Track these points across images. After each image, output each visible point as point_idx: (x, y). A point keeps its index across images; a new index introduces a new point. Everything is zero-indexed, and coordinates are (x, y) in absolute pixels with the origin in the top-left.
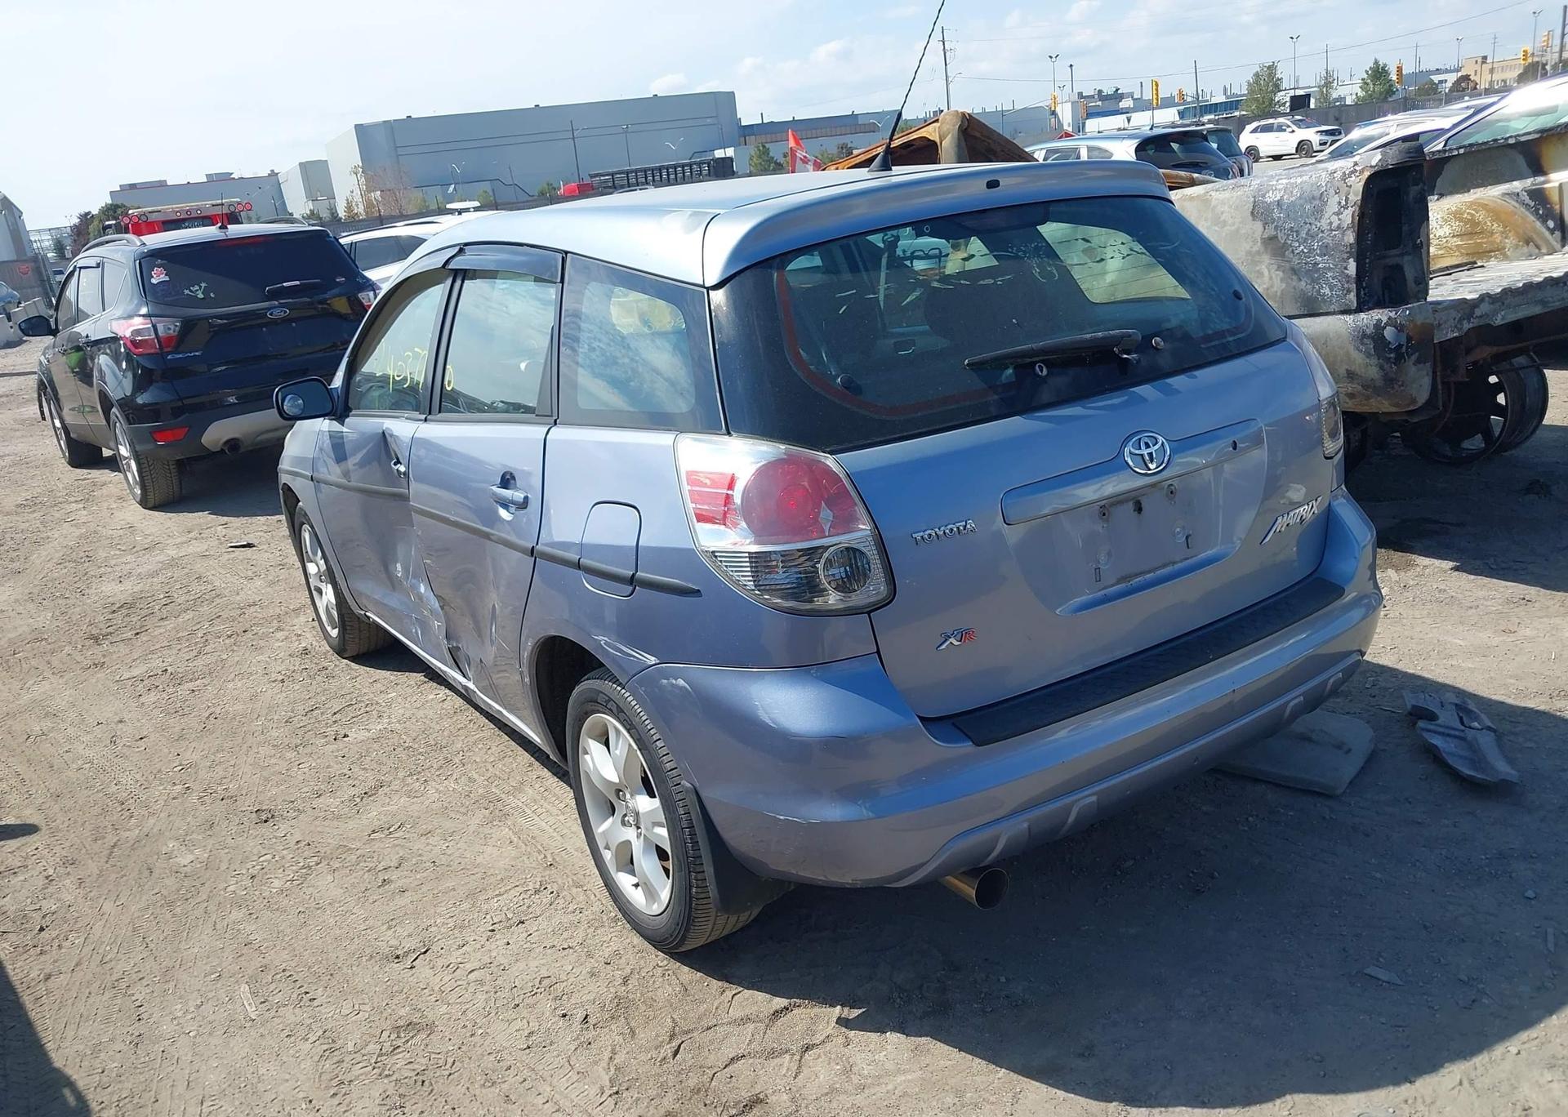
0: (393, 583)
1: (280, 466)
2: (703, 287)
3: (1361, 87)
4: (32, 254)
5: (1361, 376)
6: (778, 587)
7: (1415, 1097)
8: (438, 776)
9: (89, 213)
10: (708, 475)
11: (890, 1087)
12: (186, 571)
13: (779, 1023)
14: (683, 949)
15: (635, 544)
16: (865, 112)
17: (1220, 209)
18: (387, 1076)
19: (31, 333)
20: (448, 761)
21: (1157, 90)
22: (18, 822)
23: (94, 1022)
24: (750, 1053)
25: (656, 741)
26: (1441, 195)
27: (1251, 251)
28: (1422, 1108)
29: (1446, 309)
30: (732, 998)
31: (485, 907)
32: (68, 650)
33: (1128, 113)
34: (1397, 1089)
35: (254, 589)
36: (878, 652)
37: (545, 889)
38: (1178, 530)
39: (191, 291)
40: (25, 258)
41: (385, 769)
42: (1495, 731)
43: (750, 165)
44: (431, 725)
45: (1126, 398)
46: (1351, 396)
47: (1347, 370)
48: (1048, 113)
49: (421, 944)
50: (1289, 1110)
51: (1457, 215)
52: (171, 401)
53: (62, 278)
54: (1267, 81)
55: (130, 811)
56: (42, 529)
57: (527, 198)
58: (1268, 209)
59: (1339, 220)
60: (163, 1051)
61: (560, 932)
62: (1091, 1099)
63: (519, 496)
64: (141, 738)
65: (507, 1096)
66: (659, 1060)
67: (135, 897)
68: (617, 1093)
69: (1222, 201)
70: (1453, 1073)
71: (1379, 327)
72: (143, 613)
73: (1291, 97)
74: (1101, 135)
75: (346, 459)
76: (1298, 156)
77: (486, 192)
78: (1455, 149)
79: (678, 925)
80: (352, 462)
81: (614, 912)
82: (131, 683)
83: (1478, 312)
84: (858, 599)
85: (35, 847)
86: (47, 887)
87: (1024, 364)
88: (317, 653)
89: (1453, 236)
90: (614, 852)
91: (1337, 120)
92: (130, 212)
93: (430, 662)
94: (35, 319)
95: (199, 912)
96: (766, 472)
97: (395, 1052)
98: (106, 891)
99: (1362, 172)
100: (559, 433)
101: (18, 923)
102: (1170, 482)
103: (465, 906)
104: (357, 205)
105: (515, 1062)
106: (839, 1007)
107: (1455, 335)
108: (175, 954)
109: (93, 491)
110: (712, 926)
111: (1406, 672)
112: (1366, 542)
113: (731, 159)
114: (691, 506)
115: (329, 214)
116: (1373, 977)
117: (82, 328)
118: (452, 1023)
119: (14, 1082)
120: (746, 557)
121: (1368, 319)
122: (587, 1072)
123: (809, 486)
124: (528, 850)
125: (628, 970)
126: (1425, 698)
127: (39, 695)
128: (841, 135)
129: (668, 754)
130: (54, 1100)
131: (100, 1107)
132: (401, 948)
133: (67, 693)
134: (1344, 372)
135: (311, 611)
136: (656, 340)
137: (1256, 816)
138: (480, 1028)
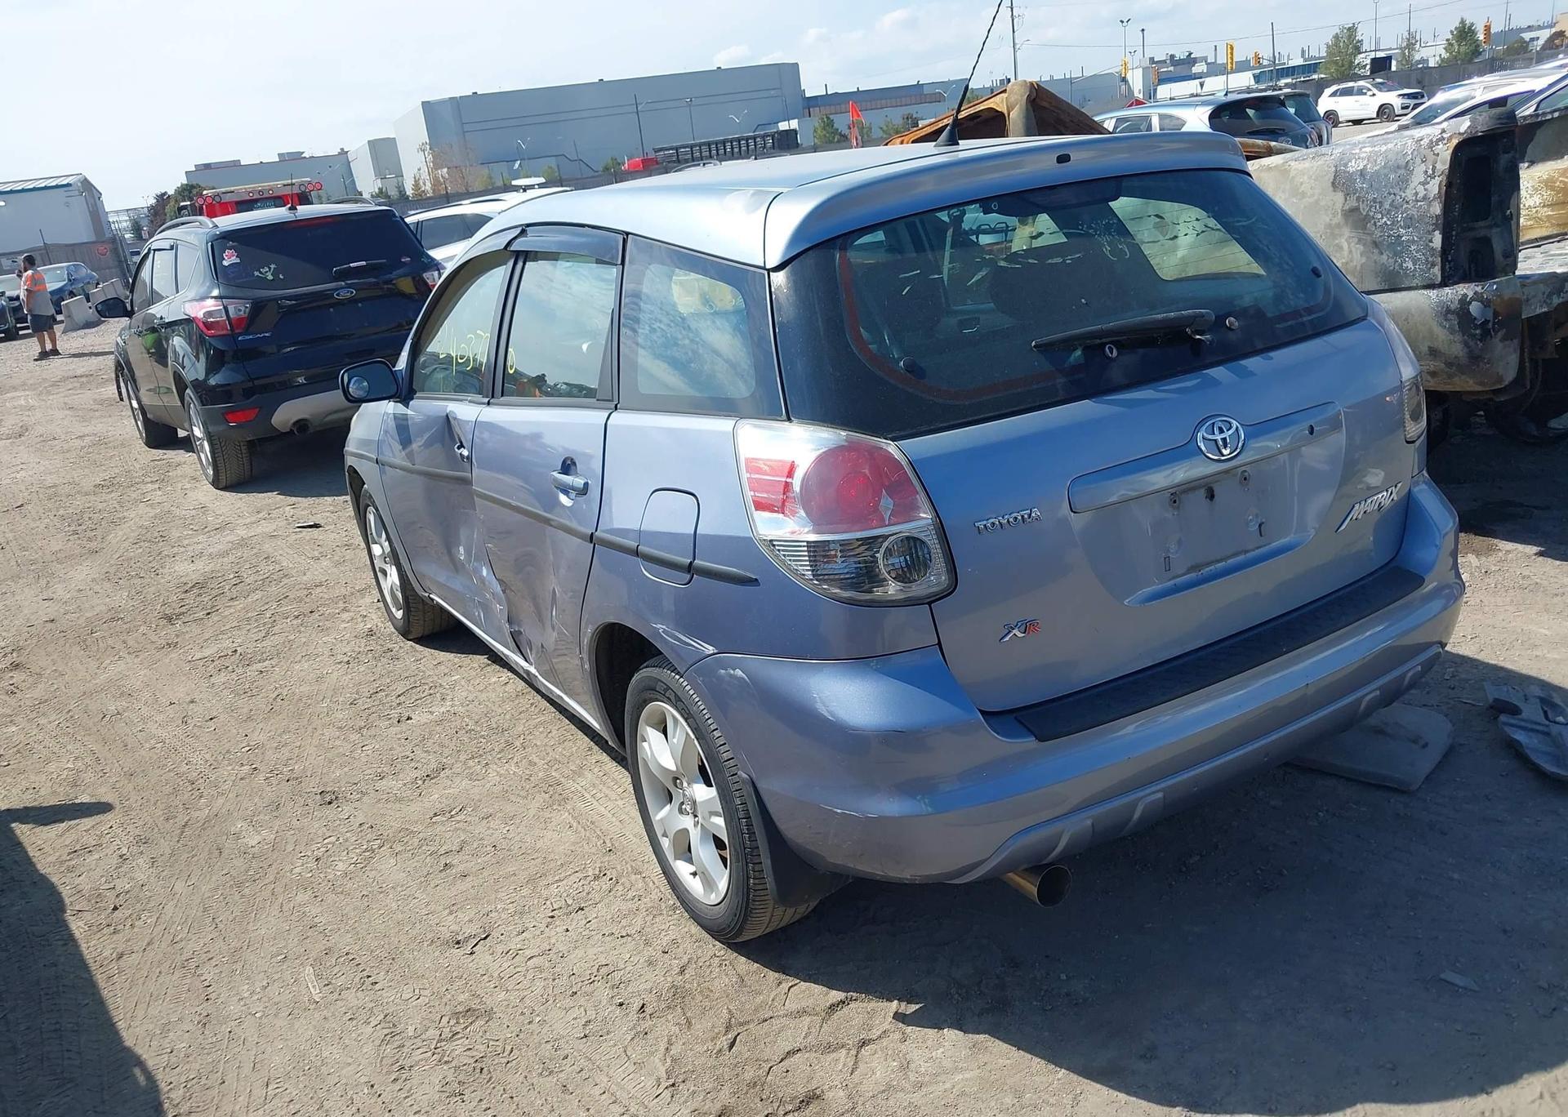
0: (456, 567)
1: (346, 448)
2: (764, 268)
3: (1445, 49)
4: (110, 235)
5: (1444, 354)
6: (837, 577)
7: (1493, 1110)
8: (499, 759)
9: (166, 193)
10: (765, 462)
11: (948, 1085)
12: (255, 551)
13: (835, 1017)
14: (739, 940)
15: (693, 531)
16: (931, 82)
17: (1299, 180)
18: (446, 1062)
19: (108, 314)
20: (509, 744)
21: (1232, 54)
22: (93, 801)
23: (163, 1001)
24: (806, 1047)
25: (714, 730)
26: (1533, 162)
27: (1330, 225)
29: (1535, 283)
30: (789, 990)
31: (545, 893)
32: (143, 629)
33: (1201, 78)
34: (1473, 1101)
35: (319, 571)
36: (939, 644)
37: (604, 875)
38: (1251, 517)
39: (261, 273)
40: (104, 239)
41: (447, 752)
43: (814, 137)
44: (493, 708)
45: (1198, 380)
46: (1433, 374)
47: (1431, 347)
48: (1118, 80)
49: (482, 929)
51: (1549, 184)
52: (245, 381)
53: (137, 259)
54: (1347, 43)
55: (200, 791)
56: (118, 508)
57: (593, 174)
58: (1350, 177)
59: (1425, 190)
60: (230, 1032)
61: (619, 919)
62: (1154, 1103)
63: (579, 482)
64: (211, 719)
65: (565, 1086)
66: (714, 1052)
67: (206, 877)
68: (673, 1085)
69: (1301, 171)
70: (1533, 1085)
71: (1464, 302)
72: (214, 593)
73: (1373, 60)
74: (1173, 102)
75: (411, 442)
76: (1379, 121)
77: (551, 168)
78: (1548, 113)
79: (735, 915)
80: (416, 445)
81: (673, 900)
82: (201, 664)
84: (918, 589)
85: (109, 826)
86: (121, 866)
87: (1094, 345)
88: (382, 635)
89: (1544, 206)
90: (672, 839)
91: (1420, 82)
92: (205, 192)
93: (487, 641)
94: (111, 301)
95: (266, 894)
96: (824, 460)
97: (454, 1038)
98: (178, 871)
99: (1450, 139)
100: (619, 419)
101: (93, 901)
102: (1243, 468)
103: (525, 892)
104: (424, 183)
105: (572, 1051)
106: (896, 1002)
107: (1543, 310)
108: (243, 935)
109: (168, 471)
110: (769, 918)
111: (1488, 663)
112: (1448, 529)
113: (795, 131)
114: (749, 494)
115: (397, 193)
116: (1448, 982)
117: (157, 310)
118: (510, 1010)
119: (88, 1060)
120: (804, 546)
121: (1453, 294)
122: (643, 1063)
123: (870, 473)
124: (588, 835)
125: (685, 959)
126: (1508, 691)
127: (115, 675)
128: (906, 105)
129: (725, 744)
130: (125, 1079)
131: (169, 1087)
132: (461, 933)
133: (142, 673)
134: (1427, 349)
135: (376, 592)
136: (716, 320)
137: (1327, 811)
138: (538, 1015)
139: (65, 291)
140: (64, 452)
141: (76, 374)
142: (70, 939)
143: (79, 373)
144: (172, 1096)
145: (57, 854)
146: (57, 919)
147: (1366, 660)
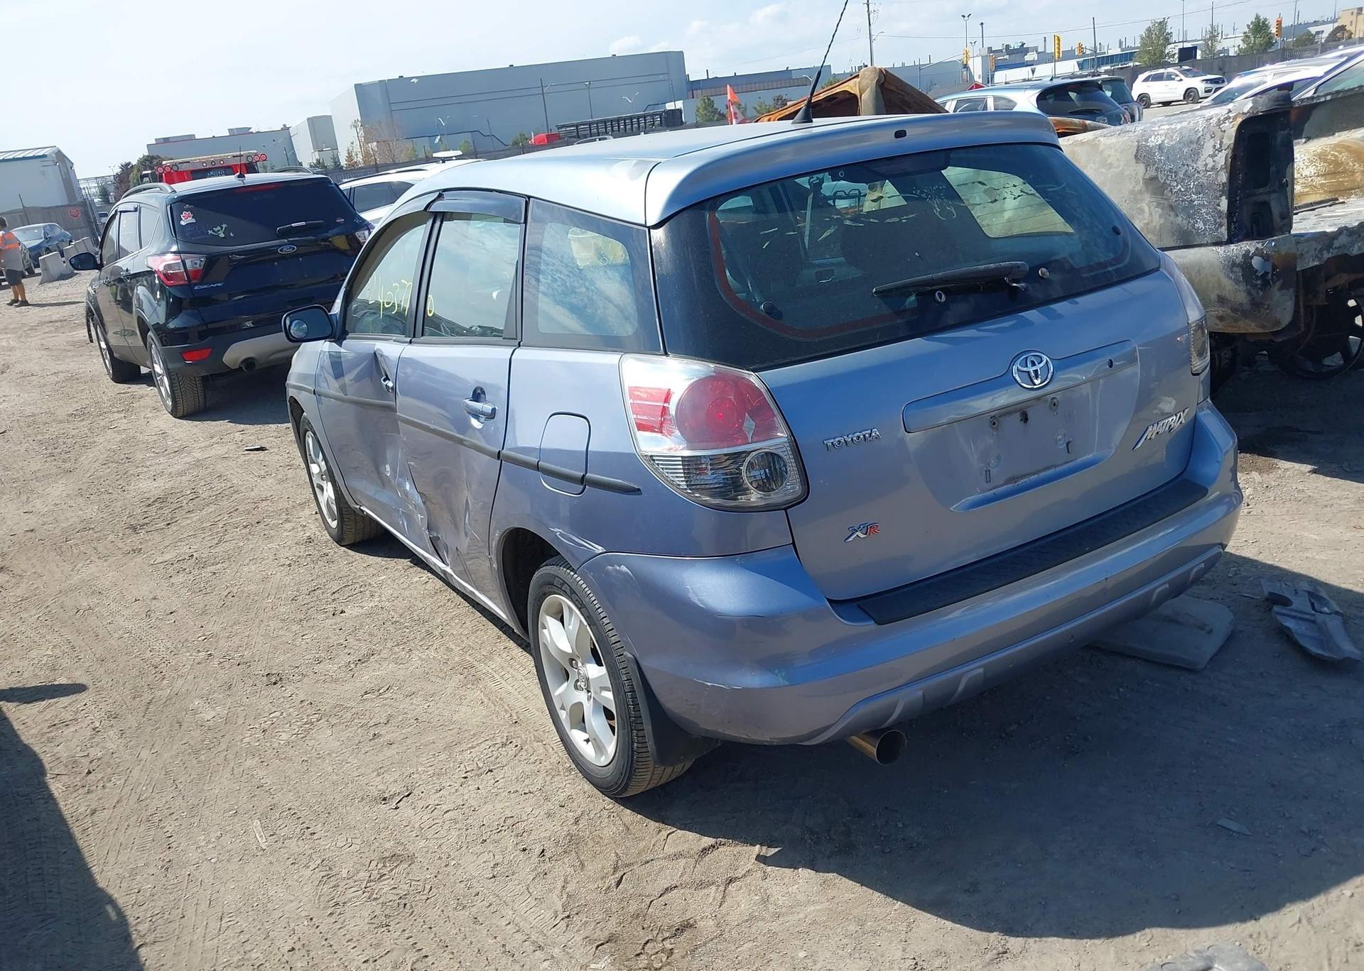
0: (383, 482)
1: (288, 382)
2: (645, 226)
3: (1242, 40)
4: (81, 200)
5: (1230, 301)
6: (707, 486)
7: (1259, 933)
8: (421, 646)
9: (129, 163)
10: (646, 390)
11: (801, 916)
12: (209, 470)
13: (707, 859)
14: (624, 795)
15: (585, 450)
16: (798, 68)
17: (1107, 153)
18: (375, 899)
19: (80, 267)
20: (429, 634)
21: (1059, 44)
22: (70, 682)
23: (131, 850)
24: (681, 884)
25: (603, 618)
26: (1309, 139)
27: (1133, 191)
28: (1265, 942)
29: (1308, 241)
30: (667, 837)
31: (459, 758)
32: (111, 537)
33: (1032, 65)
34: (1244, 926)
35: (267, 486)
36: (794, 543)
37: (511, 743)
38: (1060, 437)
39: (214, 231)
40: (76, 203)
41: (376, 640)
42: (1342, 615)
43: (697, 115)
44: (415, 603)
45: (1014, 322)
46: (1221, 318)
47: (1218, 296)
48: (961, 67)
49: (405, 788)
50: (1148, 942)
51: (1322, 157)
52: (200, 325)
53: (105, 220)
54: (1158, 35)
55: (163, 674)
56: (89, 434)
57: (503, 147)
58: (1150, 152)
59: (1214, 161)
60: (189, 875)
61: (523, 779)
62: (975, 929)
63: (487, 408)
64: (171, 613)
65: (476, 918)
66: (604, 888)
67: (167, 746)
68: (568, 917)
69: (1109, 145)
70: (1293, 912)
71: (1247, 257)
72: (174, 506)
73: (1180, 49)
74: (1008, 86)
75: (343, 375)
76: (1185, 102)
77: (467, 142)
78: (1322, 96)
79: (622, 774)
80: (348, 379)
81: (569, 763)
82: (163, 567)
83: (1336, 243)
84: (776, 497)
85: (84, 703)
86: (94, 738)
87: (925, 291)
88: (319, 542)
89: (1318, 176)
90: (568, 712)
91: (1221, 69)
92: (164, 163)
93: (413, 548)
94: (83, 256)
95: (220, 759)
96: (698, 387)
97: (382, 879)
98: (144, 741)
99: (1235, 118)
100: (521, 354)
101: (70, 767)
102: (1052, 396)
103: (442, 757)
104: (357, 155)
105: (482, 889)
106: (758, 846)
107: (1315, 264)
108: (200, 794)
109: (133, 403)
110: (650, 776)
111: (1265, 564)
112: (1228, 448)
113: (680, 111)
114: (632, 417)
115: (333, 164)
116: (1225, 828)
117: (123, 263)
118: (429, 855)
119: (67, 899)
120: (679, 461)
121: (1237, 250)
122: (543, 898)
123: (735, 399)
124: (497, 709)
125: (579, 812)
126: (1281, 586)
127: (87, 576)
128: (777, 88)
129: (613, 629)
130: (99, 915)
131: (137, 921)
132: (387, 791)
133: (111, 574)
134: (1216, 297)
135: (314, 505)
136: (608, 272)
137: (1127, 687)
138: (453, 859)
139: (42, 247)
140: (40, 387)
141: (53, 320)
142: (50, 798)
143: (54, 318)
144: (139, 928)
145: (39, 727)
146: (39, 782)
147: (1157, 558)
